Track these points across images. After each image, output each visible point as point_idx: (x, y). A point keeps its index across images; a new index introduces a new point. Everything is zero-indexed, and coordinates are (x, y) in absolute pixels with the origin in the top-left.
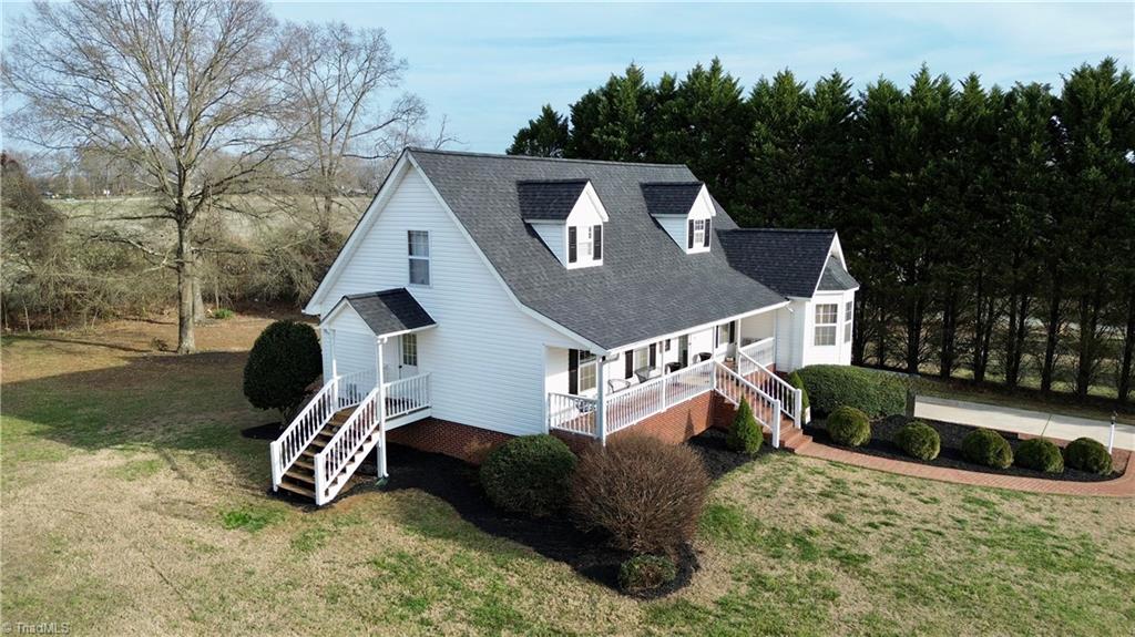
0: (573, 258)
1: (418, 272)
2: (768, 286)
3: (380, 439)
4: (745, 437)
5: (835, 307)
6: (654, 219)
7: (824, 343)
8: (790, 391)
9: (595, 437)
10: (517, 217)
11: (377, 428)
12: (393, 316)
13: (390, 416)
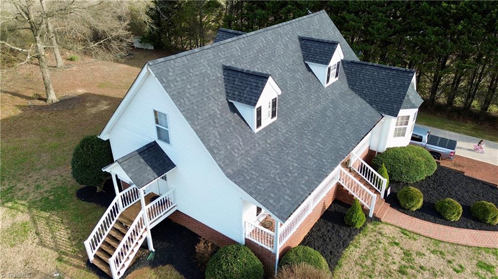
0: (259, 124)
1: (163, 134)
2: (371, 105)
3: (148, 235)
4: (356, 222)
5: (408, 117)
6: (307, 65)
7: (398, 136)
8: (380, 179)
9: (273, 251)
10: (223, 98)
11: (146, 229)
12: (149, 168)
13: (153, 220)
